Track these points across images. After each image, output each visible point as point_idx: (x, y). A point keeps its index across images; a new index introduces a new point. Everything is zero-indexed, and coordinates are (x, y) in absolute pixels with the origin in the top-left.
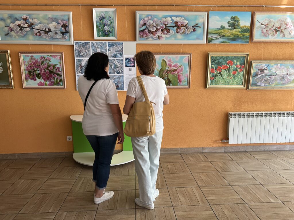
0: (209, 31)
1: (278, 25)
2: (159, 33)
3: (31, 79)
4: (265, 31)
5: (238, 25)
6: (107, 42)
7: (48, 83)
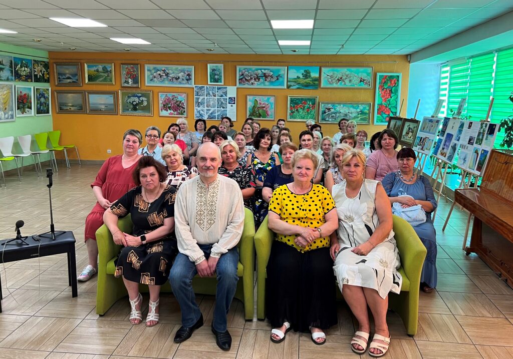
0: (289, 80)
1: (340, 76)
2: (253, 81)
3: (165, 110)
4: (330, 80)
5: (310, 76)
6: (217, 86)
7: (175, 113)
